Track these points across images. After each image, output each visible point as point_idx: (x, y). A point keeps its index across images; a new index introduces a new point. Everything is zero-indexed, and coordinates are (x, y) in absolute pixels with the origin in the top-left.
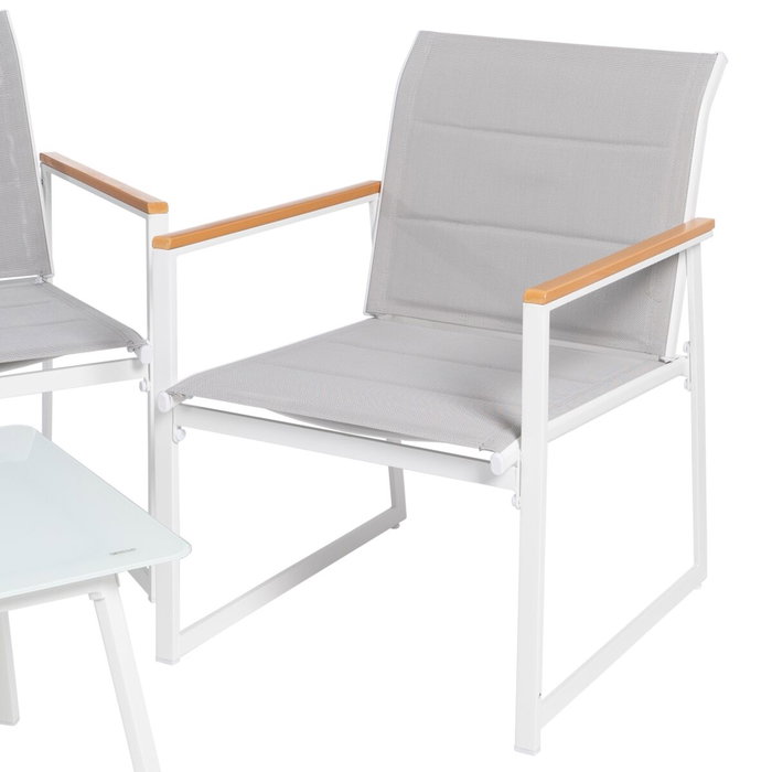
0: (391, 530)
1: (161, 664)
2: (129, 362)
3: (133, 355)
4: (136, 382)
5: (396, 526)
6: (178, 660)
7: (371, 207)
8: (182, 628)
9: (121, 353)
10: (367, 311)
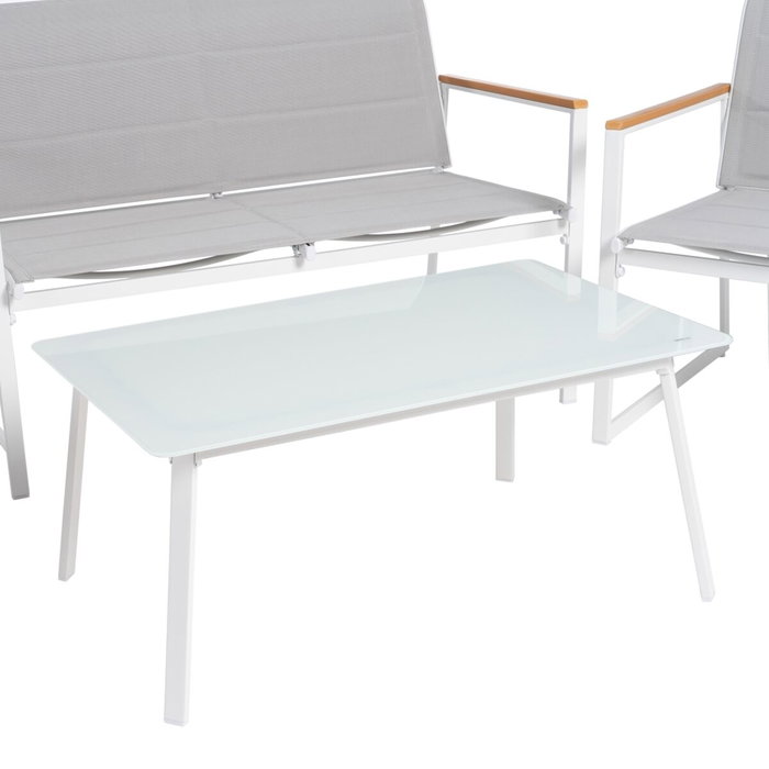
0: (719, 359)
1: (596, 445)
2: (556, 222)
3: (558, 216)
4: (559, 237)
5: (723, 356)
6: (610, 442)
7: (722, 105)
8: (613, 417)
9: (549, 215)
10: (720, 183)
